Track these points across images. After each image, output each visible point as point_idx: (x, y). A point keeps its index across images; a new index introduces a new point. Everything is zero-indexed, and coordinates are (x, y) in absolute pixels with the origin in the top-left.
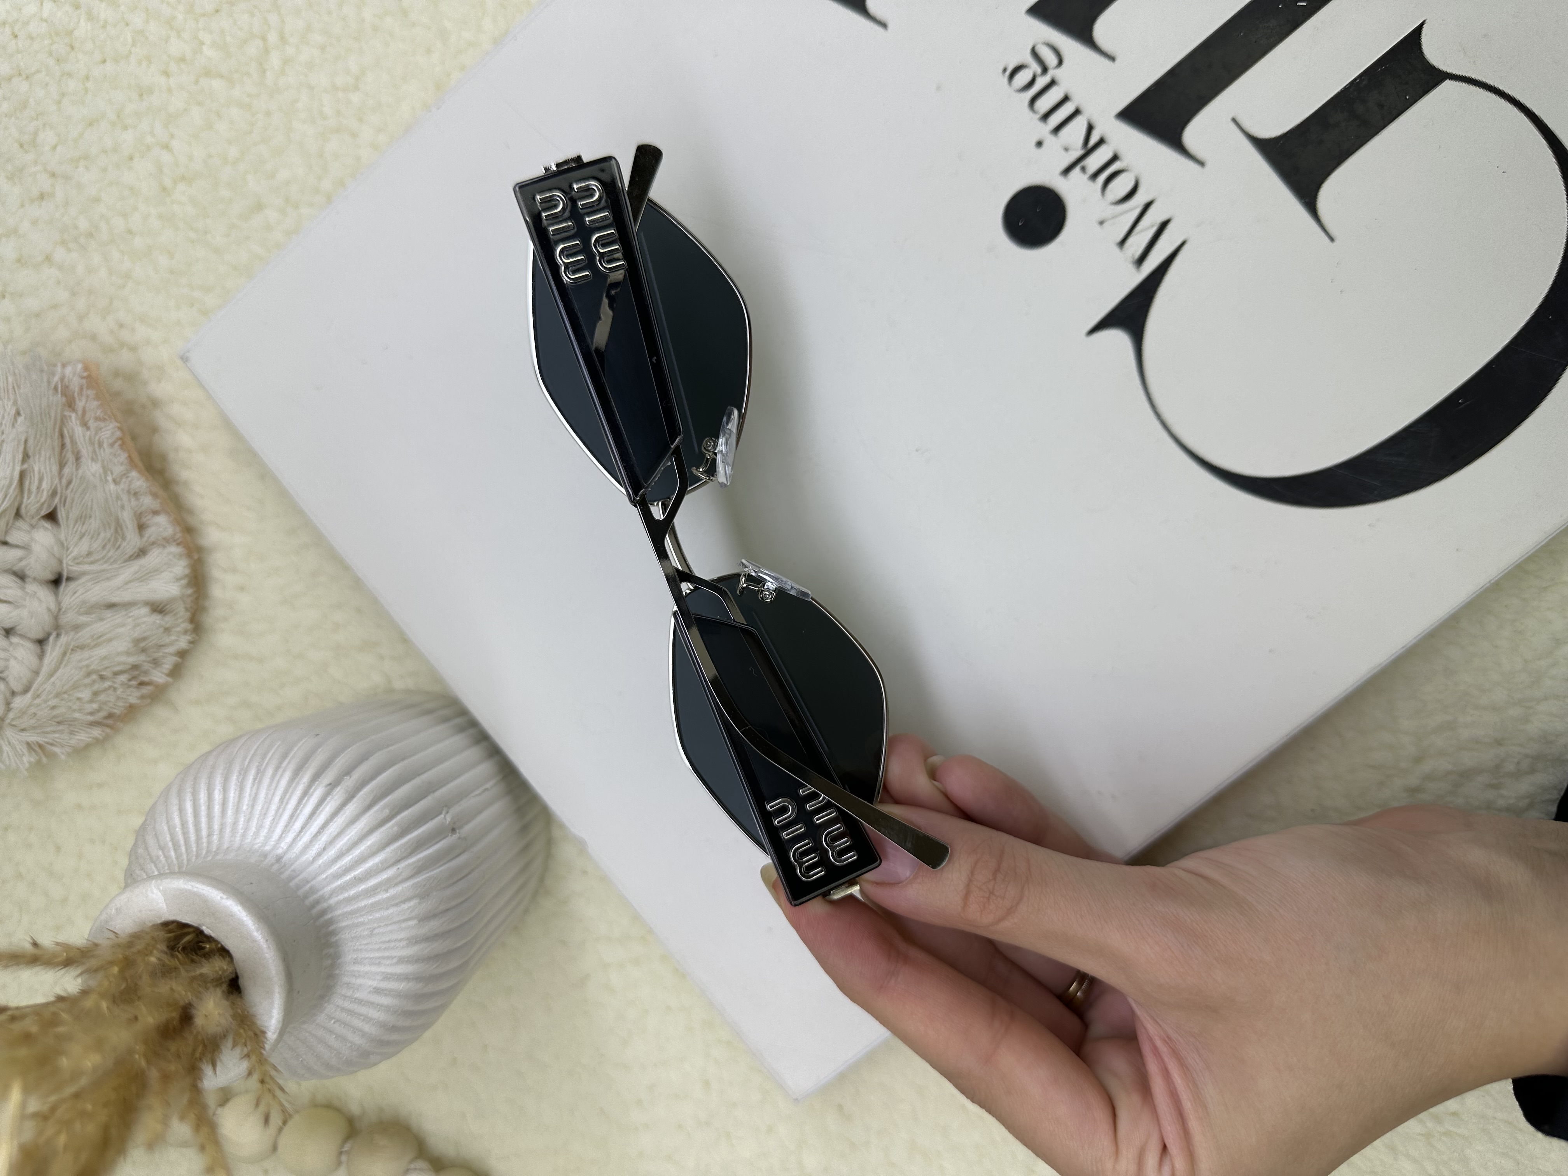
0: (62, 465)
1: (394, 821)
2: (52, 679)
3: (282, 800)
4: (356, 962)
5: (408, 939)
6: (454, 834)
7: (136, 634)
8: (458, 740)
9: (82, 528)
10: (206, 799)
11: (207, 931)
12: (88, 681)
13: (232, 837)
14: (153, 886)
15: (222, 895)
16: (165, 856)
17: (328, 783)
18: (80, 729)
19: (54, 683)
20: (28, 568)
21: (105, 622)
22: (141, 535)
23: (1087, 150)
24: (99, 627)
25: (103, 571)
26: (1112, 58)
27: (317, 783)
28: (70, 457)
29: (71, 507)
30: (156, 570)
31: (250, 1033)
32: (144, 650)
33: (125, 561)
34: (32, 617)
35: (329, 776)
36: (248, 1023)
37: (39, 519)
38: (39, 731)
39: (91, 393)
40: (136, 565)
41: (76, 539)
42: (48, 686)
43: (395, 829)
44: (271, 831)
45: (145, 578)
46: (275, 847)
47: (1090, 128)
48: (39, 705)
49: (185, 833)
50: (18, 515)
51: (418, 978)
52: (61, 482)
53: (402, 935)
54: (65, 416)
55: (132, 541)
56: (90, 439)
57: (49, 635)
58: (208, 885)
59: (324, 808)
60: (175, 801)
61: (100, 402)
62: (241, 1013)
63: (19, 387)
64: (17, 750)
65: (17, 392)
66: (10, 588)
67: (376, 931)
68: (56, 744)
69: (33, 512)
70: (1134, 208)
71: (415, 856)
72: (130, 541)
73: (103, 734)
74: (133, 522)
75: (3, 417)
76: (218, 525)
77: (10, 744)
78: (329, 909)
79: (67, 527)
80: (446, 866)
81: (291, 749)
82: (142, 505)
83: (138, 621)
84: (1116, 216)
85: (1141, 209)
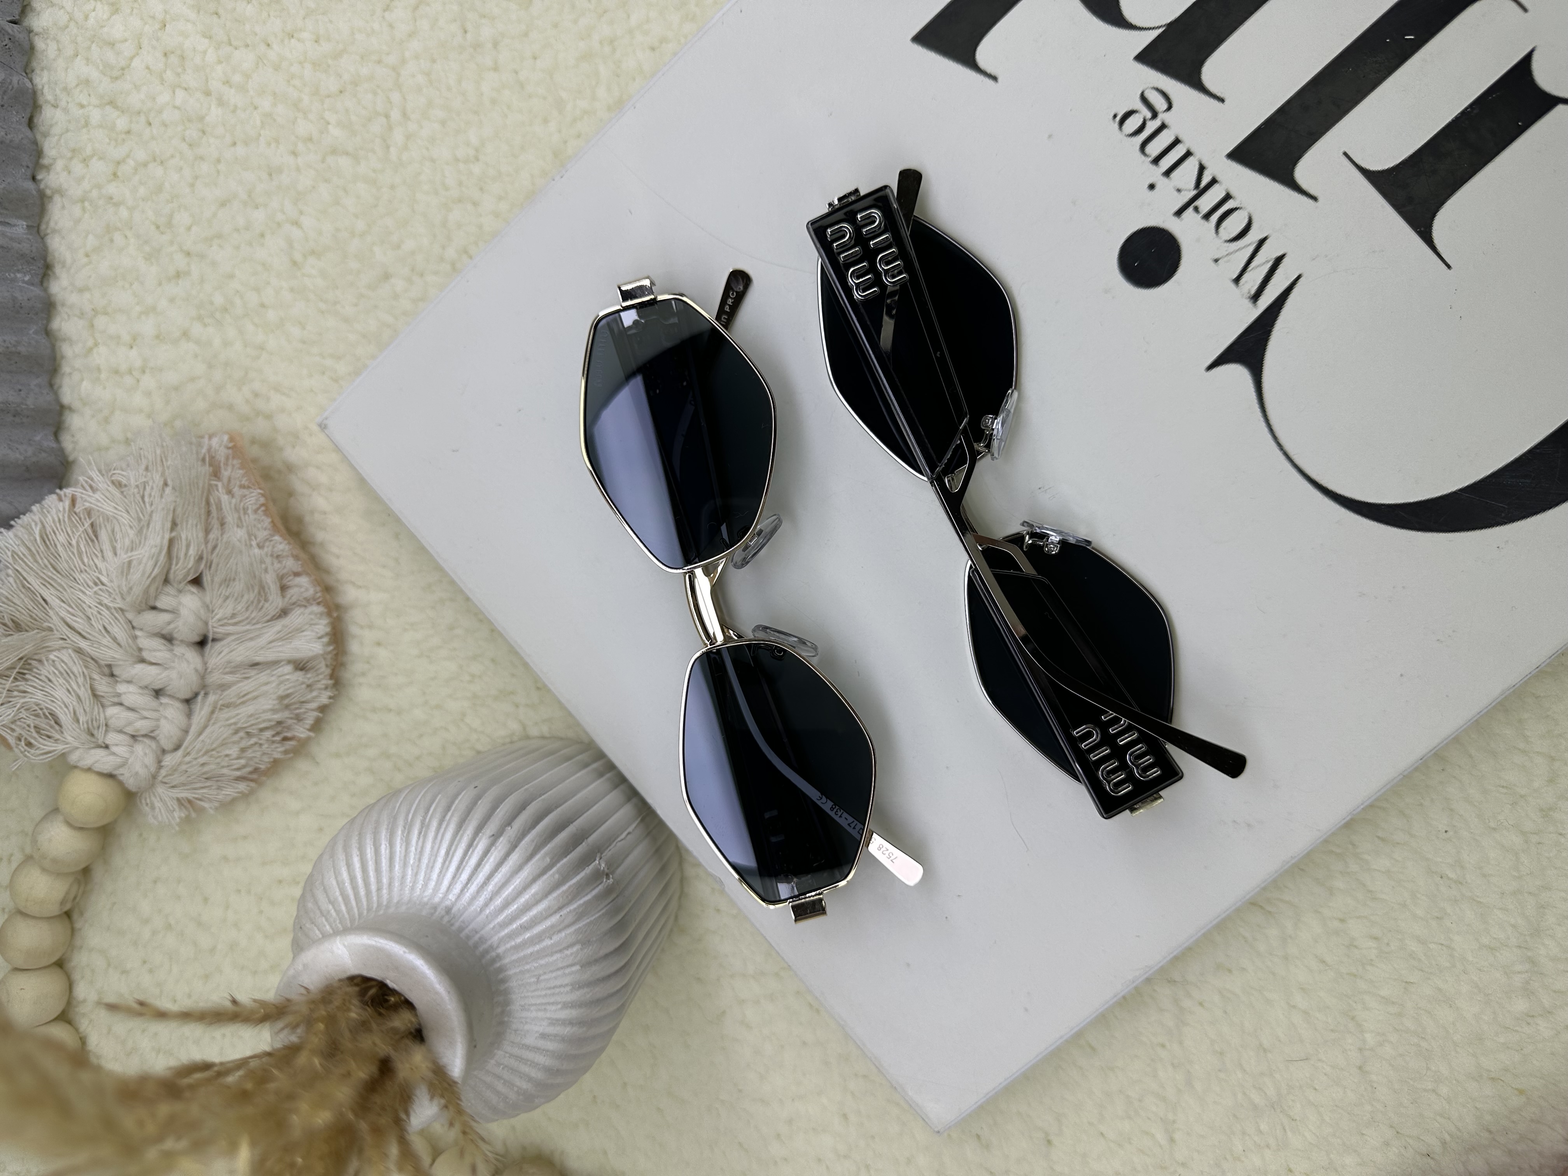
0: (207, 531)
1: (555, 869)
2: (201, 738)
3: (447, 853)
4: (524, 1008)
5: (572, 985)
6: (609, 878)
7: (281, 692)
9: (226, 591)
10: (373, 854)
11: (391, 984)
12: (236, 738)
13: (401, 890)
14: (337, 941)
15: (404, 949)
16: (335, 910)
17: (492, 834)
18: (227, 784)
19: (203, 741)
20: (176, 630)
21: (250, 680)
23: (1201, 189)
24: (246, 686)
25: (247, 631)
26: (1222, 100)
27: (480, 834)
28: (215, 523)
29: (216, 571)
30: (297, 630)
32: (287, 707)
33: (268, 621)
34: (181, 678)
35: (491, 827)
37: (186, 584)
38: (188, 787)
39: (236, 462)
40: (278, 625)
41: (220, 601)
42: (198, 745)
43: (557, 876)
44: (439, 882)
45: (287, 636)
46: (444, 899)
47: (1202, 169)
48: (189, 762)
49: (355, 888)
50: (166, 581)
51: (580, 1023)
52: (206, 547)
53: (567, 980)
54: (210, 485)
55: (275, 602)
56: (235, 505)
57: (196, 695)
58: (391, 940)
59: (489, 859)
60: (341, 856)
61: (244, 471)
63: (167, 460)
64: (168, 807)
65: (165, 463)
66: (159, 650)
67: (542, 978)
68: (205, 799)
69: (180, 577)
70: (1249, 245)
71: (576, 902)
72: (272, 602)
73: (249, 788)
74: (276, 583)
75: (152, 488)
76: (353, 583)
77: (161, 799)
78: (499, 957)
79: (213, 590)
80: (604, 911)
81: (452, 802)
82: (285, 567)
83: (282, 679)
84: (1231, 253)
85: (1255, 245)
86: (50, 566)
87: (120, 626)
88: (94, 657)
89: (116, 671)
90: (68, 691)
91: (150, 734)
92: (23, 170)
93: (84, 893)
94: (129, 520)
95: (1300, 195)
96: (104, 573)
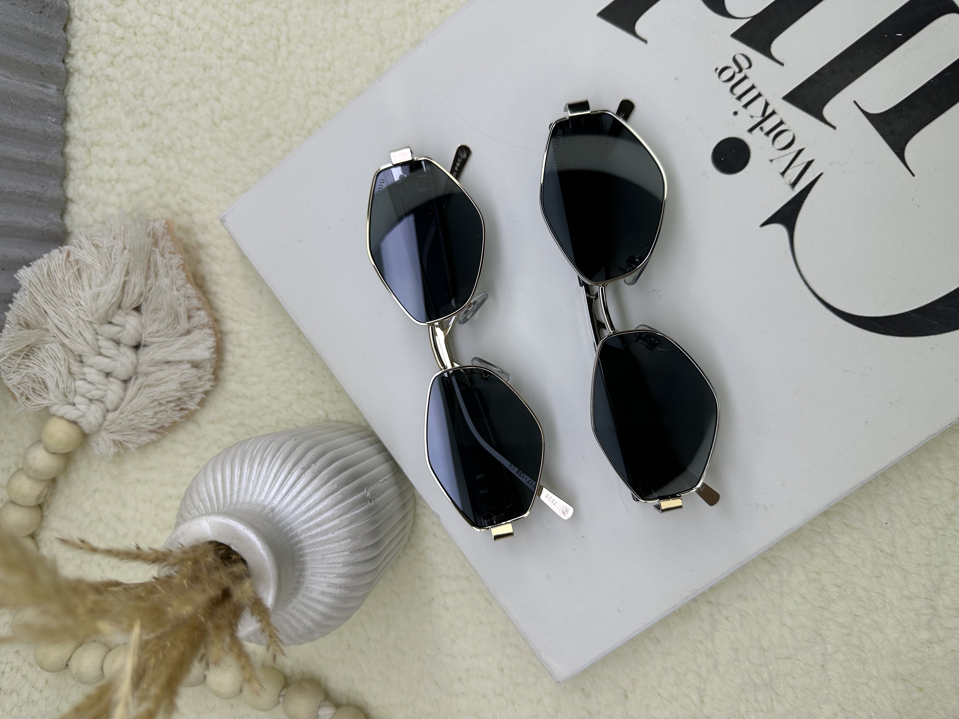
0: (147, 278)
1: (339, 492)
2: (132, 403)
3: (275, 476)
4: (313, 574)
5: (343, 563)
6: (372, 503)
7: (182, 379)
9: (155, 316)
10: (230, 473)
11: (233, 548)
12: (152, 405)
13: (245, 496)
14: (204, 519)
15: (244, 527)
16: (204, 506)
17: (303, 467)
18: (144, 434)
19: (132, 406)
20: (122, 338)
21: (164, 371)
22: (189, 323)
23: (765, 117)
24: (161, 375)
25: (165, 342)
26: (782, 64)
27: (297, 466)
28: (152, 274)
29: (150, 304)
30: (196, 343)
32: (185, 389)
33: (178, 337)
34: (122, 367)
35: (303, 463)
37: (131, 310)
38: (120, 434)
39: (168, 237)
40: (184, 340)
41: (151, 322)
42: (129, 408)
43: (340, 496)
44: (268, 493)
45: (189, 347)
46: (270, 503)
47: (767, 105)
48: (123, 418)
49: (217, 493)
50: (119, 307)
51: (346, 587)
52: (146, 289)
53: (341, 560)
54: (152, 250)
56: (165, 264)
57: (131, 378)
58: (237, 521)
59: (300, 481)
60: (210, 474)
61: (173, 243)
63: (127, 233)
64: (107, 445)
65: (125, 235)
66: (111, 349)
67: (325, 557)
68: (130, 442)
69: (128, 305)
70: (792, 153)
71: (350, 513)
72: (182, 326)
73: (157, 438)
74: (185, 314)
75: (117, 250)
76: (232, 319)
77: (104, 440)
78: (300, 541)
79: (147, 315)
80: (366, 521)
81: (281, 447)
82: (192, 304)
83: (183, 372)
84: (781, 157)
85: (796, 153)
86: (50, 291)
87: (89, 332)
88: (71, 349)
89: (84, 359)
90: (55, 368)
91: (101, 399)
92: (58, 56)
93: (51, 494)
94: (101, 268)
95: (825, 125)
96: (83, 298)
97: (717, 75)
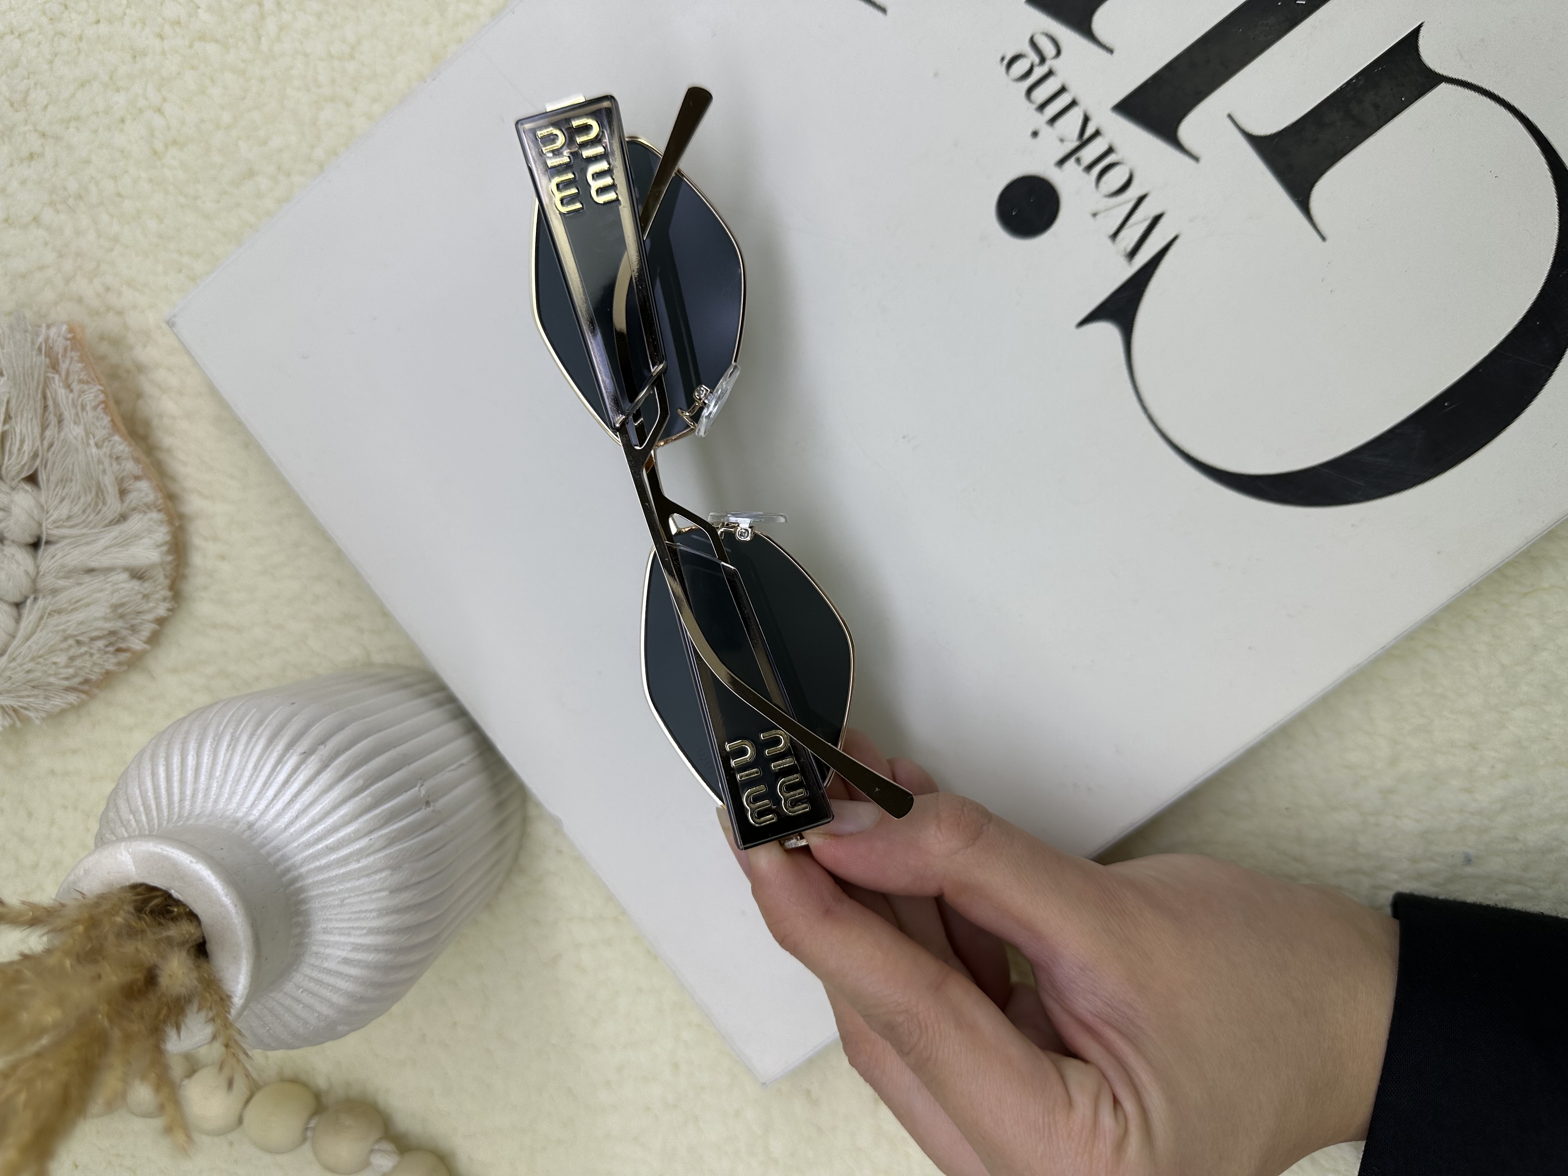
0: (44, 428)
1: (366, 792)
2: (29, 643)
3: (255, 768)
4: (326, 931)
5: (379, 910)
6: (429, 807)
7: (115, 600)
8: (435, 715)
9: (62, 491)
10: (179, 764)
11: (175, 894)
12: (64, 645)
13: (204, 802)
14: (122, 848)
15: (191, 859)
16: (136, 821)
17: (303, 751)
18: (55, 694)
19: (29, 647)
20: (7, 530)
21: (83, 587)
23: (1083, 141)
24: (77, 592)
25: (83, 535)
26: (1110, 51)
27: (291, 751)
28: (53, 419)
29: (52, 470)
30: (136, 536)
31: (217, 998)
32: (122, 616)
33: (106, 526)
34: (9, 580)
35: (304, 745)
36: (215, 987)
37: (19, 482)
38: (12, 695)
39: (75, 355)
40: (116, 531)
41: (56, 502)
42: (24, 650)
43: (369, 799)
45: (125, 543)
46: (247, 814)
47: (1086, 120)
48: (14, 669)
49: (157, 798)
51: (387, 950)
52: (42, 445)
53: (373, 906)
54: (48, 378)
55: (113, 506)
56: (73, 400)
57: (26, 598)
58: (179, 848)
59: (298, 776)
60: (147, 765)
61: (84, 365)
62: (207, 977)
63: (2, 348)
67: (346, 901)
68: (31, 709)
69: (13, 473)
70: (1128, 201)
71: (387, 827)
72: (110, 506)
73: (79, 700)
74: (115, 487)
76: (199, 493)
78: (300, 877)
79: (48, 490)
80: (419, 838)
81: (267, 717)
82: (124, 470)
83: (116, 587)
84: (1110, 208)
85: (1134, 202)
95: (1183, 154)
97: (1003, 68)
